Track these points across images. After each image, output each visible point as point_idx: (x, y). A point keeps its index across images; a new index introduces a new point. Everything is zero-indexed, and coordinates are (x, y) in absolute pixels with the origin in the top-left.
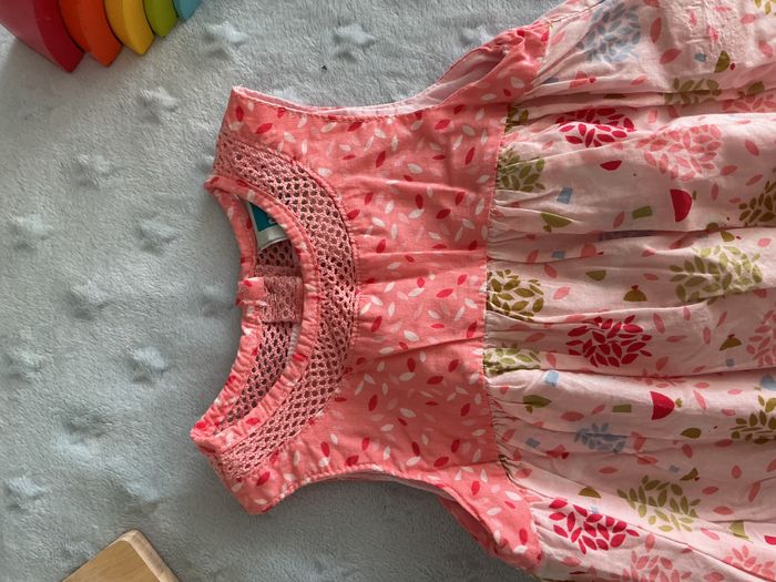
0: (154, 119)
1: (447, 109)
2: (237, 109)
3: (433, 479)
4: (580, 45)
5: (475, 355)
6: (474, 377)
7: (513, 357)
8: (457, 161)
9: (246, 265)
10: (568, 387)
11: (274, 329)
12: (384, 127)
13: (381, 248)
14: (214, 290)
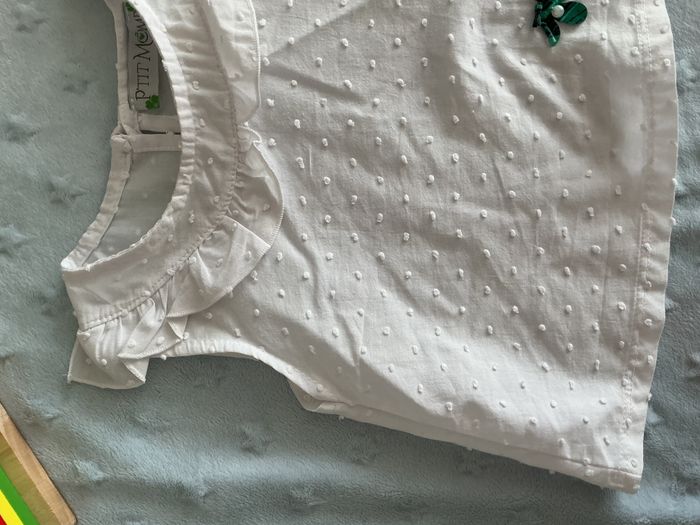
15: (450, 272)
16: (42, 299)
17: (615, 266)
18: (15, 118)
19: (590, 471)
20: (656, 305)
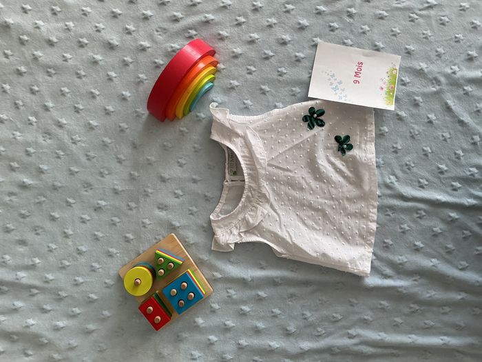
15: (317, 218)
16: (203, 227)
17: (362, 216)
18: (194, 177)
19: (356, 271)
20: (374, 226)
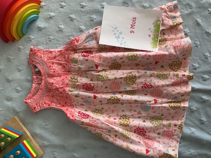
0: (20, 51)
1: (65, 50)
2: (31, 50)
3: (61, 108)
4: (84, 41)
5: (67, 89)
6: (67, 92)
7: (73, 89)
8: (66, 58)
9: (34, 74)
10: (81, 94)
11: (38, 85)
12: (55, 53)
13: (54, 72)
14: (29, 78)
